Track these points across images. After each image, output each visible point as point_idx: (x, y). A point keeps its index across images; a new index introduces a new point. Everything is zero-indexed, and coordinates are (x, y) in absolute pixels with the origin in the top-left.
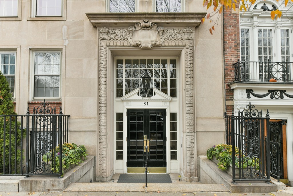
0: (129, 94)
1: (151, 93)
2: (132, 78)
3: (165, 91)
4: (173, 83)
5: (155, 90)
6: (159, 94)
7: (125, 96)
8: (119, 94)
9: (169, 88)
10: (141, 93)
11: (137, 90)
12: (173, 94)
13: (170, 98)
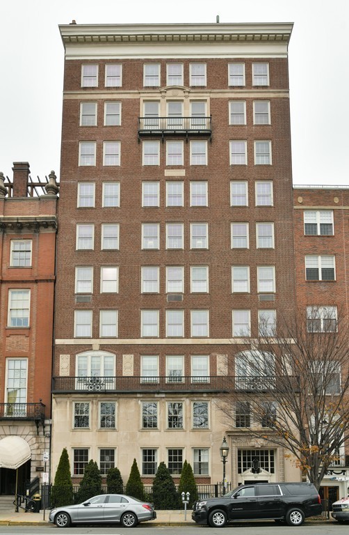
0: (246, 472)
1: (258, 471)
2: (247, 462)
3: (267, 470)
4: (272, 465)
5: (261, 469)
6: (263, 472)
7: (243, 473)
8: (240, 472)
9: (269, 468)
10: (253, 471)
11: (251, 469)
12: (272, 471)
13: (270, 474)
